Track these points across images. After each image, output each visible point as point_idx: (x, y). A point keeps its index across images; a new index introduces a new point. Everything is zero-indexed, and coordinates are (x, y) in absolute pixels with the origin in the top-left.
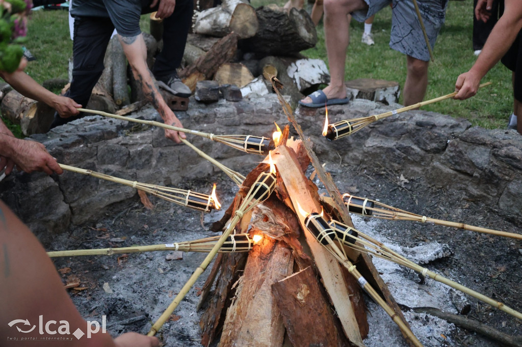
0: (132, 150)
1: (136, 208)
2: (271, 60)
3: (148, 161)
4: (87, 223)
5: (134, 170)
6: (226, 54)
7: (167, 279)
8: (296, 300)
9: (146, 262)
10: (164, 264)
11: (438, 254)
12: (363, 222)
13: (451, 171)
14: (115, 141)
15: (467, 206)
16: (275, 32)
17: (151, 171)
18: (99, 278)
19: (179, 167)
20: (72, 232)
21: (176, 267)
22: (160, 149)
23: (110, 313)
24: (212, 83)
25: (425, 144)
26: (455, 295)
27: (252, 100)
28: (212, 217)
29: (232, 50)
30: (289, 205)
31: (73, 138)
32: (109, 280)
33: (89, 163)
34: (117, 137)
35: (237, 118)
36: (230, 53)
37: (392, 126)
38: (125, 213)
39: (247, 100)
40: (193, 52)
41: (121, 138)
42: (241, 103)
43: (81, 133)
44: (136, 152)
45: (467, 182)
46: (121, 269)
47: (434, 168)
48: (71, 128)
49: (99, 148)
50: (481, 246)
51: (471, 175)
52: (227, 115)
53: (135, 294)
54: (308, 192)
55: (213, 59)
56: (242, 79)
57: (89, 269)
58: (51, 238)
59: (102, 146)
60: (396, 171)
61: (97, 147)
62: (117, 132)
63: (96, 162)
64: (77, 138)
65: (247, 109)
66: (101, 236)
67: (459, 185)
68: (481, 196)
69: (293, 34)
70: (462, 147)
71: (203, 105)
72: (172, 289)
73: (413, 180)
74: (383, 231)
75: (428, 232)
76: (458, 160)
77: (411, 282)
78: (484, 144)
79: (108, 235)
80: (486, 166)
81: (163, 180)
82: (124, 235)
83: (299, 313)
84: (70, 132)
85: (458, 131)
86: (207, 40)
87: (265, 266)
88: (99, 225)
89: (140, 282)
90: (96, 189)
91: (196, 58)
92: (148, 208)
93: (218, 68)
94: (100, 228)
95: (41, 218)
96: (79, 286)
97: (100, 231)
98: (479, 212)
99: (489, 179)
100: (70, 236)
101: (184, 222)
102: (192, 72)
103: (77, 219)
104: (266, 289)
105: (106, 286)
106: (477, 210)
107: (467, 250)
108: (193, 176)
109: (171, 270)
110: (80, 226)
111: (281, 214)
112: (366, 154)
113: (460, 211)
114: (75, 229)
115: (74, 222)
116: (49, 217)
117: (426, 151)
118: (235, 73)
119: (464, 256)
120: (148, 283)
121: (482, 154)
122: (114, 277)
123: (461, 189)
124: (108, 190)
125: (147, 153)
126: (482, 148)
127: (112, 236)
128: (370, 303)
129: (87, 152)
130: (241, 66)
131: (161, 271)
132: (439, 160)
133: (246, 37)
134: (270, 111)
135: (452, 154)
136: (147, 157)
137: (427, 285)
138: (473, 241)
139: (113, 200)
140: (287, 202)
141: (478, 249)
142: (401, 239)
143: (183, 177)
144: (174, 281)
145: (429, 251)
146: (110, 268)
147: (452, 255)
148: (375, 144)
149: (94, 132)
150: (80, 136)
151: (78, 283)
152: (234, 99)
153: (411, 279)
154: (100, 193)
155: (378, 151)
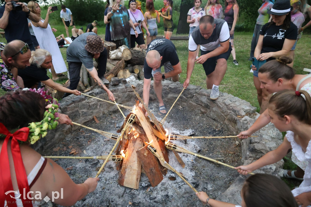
0: (91, 104)
1: (93, 123)
2: (137, 66)
3: (96, 107)
4: (77, 130)
5: (92, 110)
6: (121, 67)
7: (104, 148)
8: (144, 155)
9: (97, 142)
10: (103, 142)
11: (191, 133)
12: (167, 123)
13: (195, 104)
14: (84, 101)
15: (201, 115)
16: (137, 57)
17: (98, 110)
18: (82, 149)
19: (107, 108)
20: (72, 133)
21: (107, 143)
22: (100, 103)
23: (86, 161)
24: (116, 78)
25: (187, 96)
26: (196, 147)
27: (130, 83)
28: (119, 124)
29: (123, 65)
30: (140, 125)
31: (70, 102)
32: (85, 149)
33: (76, 110)
34: (85, 100)
35: (125, 90)
36: (122, 66)
37: (176, 90)
38: (90, 125)
39: (128, 83)
40: (110, 65)
41: (86, 100)
42: (127, 84)
43: (73, 100)
44: (92, 104)
45: (200, 107)
46: (89, 145)
47: (190, 103)
48: (69, 98)
49: (79, 104)
50: (205, 129)
51: (202, 105)
52: (122, 89)
53: (94, 154)
54: (146, 120)
55: (117, 69)
56: (127, 75)
57: (79, 146)
58: (65, 136)
59: (80, 104)
60: (178, 105)
61: (78, 104)
62: (85, 98)
63: (78, 109)
64: (71, 102)
65: (129, 87)
66: (82, 134)
67: (198, 109)
68: (205, 112)
69: (143, 58)
70: (198, 96)
71: (114, 86)
72: (106, 151)
73: (184, 107)
74: (174, 126)
75: (188, 125)
76: (197, 101)
77: (182, 143)
78: (205, 95)
79: (84, 133)
80: (206, 102)
81: (102, 112)
82: (90, 133)
83: (145, 159)
84: (69, 99)
85: (197, 90)
86: (115, 61)
87: (134, 144)
88: (81, 130)
89: (96, 149)
90: (79, 118)
91: (111, 68)
92: (97, 123)
93: (119, 72)
94: (82, 131)
95: (61, 130)
96: (75, 152)
97: (82, 132)
98: (204, 117)
99: (207, 107)
100: (71, 135)
101: (109, 127)
102: (109, 74)
103: (73, 129)
104: (135, 152)
105: (85, 151)
106: (204, 116)
107: (200, 131)
108: (112, 110)
109: (106, 144)
110: (75, 131)
111: (138, 128)
112: (169, 99)
113: (199, 117)
114: (73, 132)
115: (72, 129)
116: (64, 129)
117: (187, 98)
118: (124, 73)
119: (199, 133)
120: (98, 150)
121: (204, 99)
122: (87, 148)
123: (199, 110)
124: (83, 118)
125: (96, 104)
126: (204, 96)
127: (86, 134)
128: (169, 152)
129: (75, 106)
130: (126, 70)
131: (103, 145)
132: (191, 101)
133: (128, 60)
134: (136, 87)
135: (195, 99)
136: (96, 106)
137: (187, 144)
138: (202, 127)
139: (85, 121)
140: (140, 124)
141: (203, 130)
142: (180, 129)
143: (109, 111)
144: (107, 148)
145: (188, 132)
146: (86, 145)
147: (195, 133)
148: (171, 96)
149: (77, 99)
150: (72, 101)
151: (75, 151)
152: (124, 83)
153: (182, 142)
154: (81, 119)
155: (172, 98)
